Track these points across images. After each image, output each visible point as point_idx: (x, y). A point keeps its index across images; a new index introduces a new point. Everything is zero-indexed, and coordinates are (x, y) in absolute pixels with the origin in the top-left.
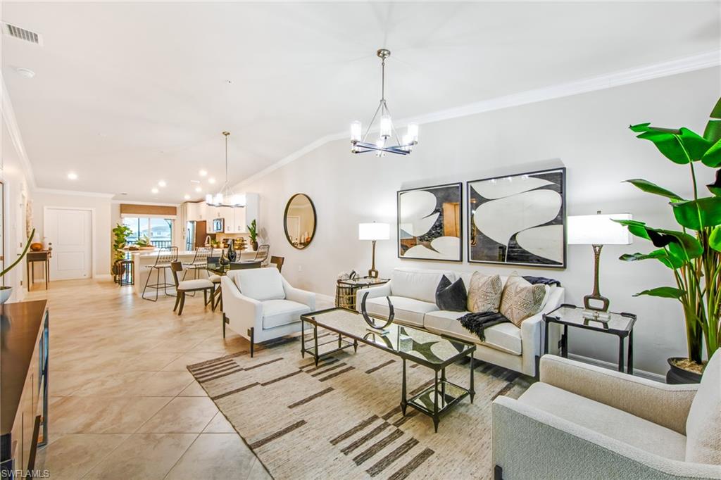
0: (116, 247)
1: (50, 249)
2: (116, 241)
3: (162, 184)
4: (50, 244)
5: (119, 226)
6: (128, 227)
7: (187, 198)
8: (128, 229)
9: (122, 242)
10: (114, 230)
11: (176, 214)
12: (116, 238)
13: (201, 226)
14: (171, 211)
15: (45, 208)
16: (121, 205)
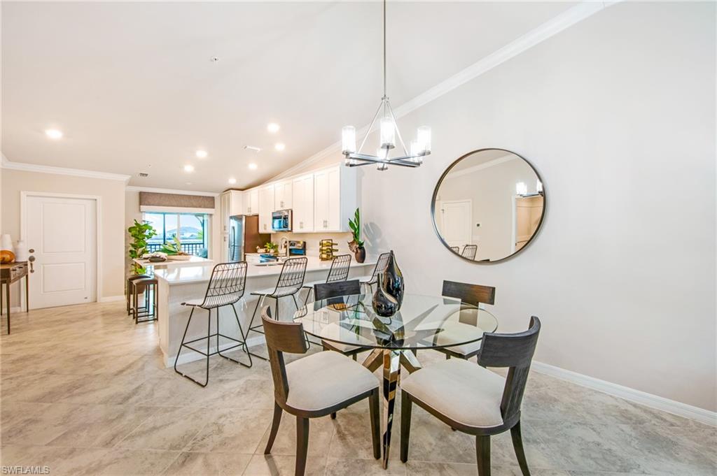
0: (133, 254)
1: (32, 259)
2: (133, 245)
3: (202, 154)
4: (32, 251)
5: (137, 224)
6: (150, 225)
7: (232, 182)
8: (150, 228)
9: (142, 246)
10: (130, 230)
11: (213, 207)
12: (133, 241)
13: (252, 221)
14: (209, 202)
15: (23, 194)
16: (141, 193)
